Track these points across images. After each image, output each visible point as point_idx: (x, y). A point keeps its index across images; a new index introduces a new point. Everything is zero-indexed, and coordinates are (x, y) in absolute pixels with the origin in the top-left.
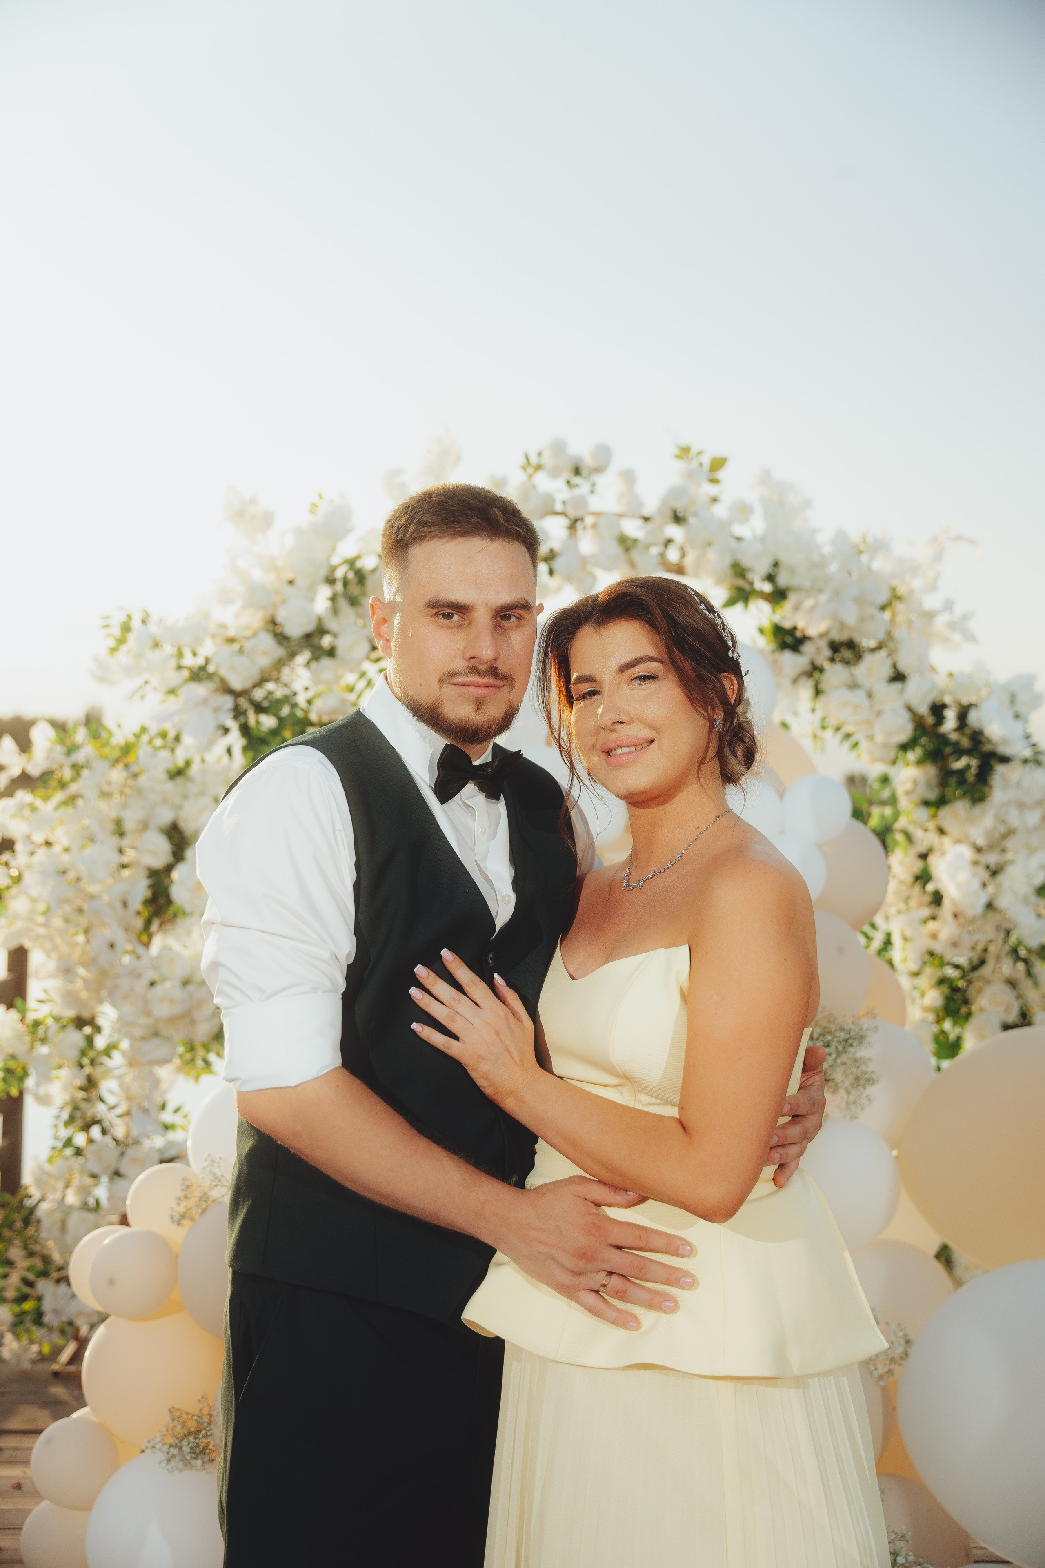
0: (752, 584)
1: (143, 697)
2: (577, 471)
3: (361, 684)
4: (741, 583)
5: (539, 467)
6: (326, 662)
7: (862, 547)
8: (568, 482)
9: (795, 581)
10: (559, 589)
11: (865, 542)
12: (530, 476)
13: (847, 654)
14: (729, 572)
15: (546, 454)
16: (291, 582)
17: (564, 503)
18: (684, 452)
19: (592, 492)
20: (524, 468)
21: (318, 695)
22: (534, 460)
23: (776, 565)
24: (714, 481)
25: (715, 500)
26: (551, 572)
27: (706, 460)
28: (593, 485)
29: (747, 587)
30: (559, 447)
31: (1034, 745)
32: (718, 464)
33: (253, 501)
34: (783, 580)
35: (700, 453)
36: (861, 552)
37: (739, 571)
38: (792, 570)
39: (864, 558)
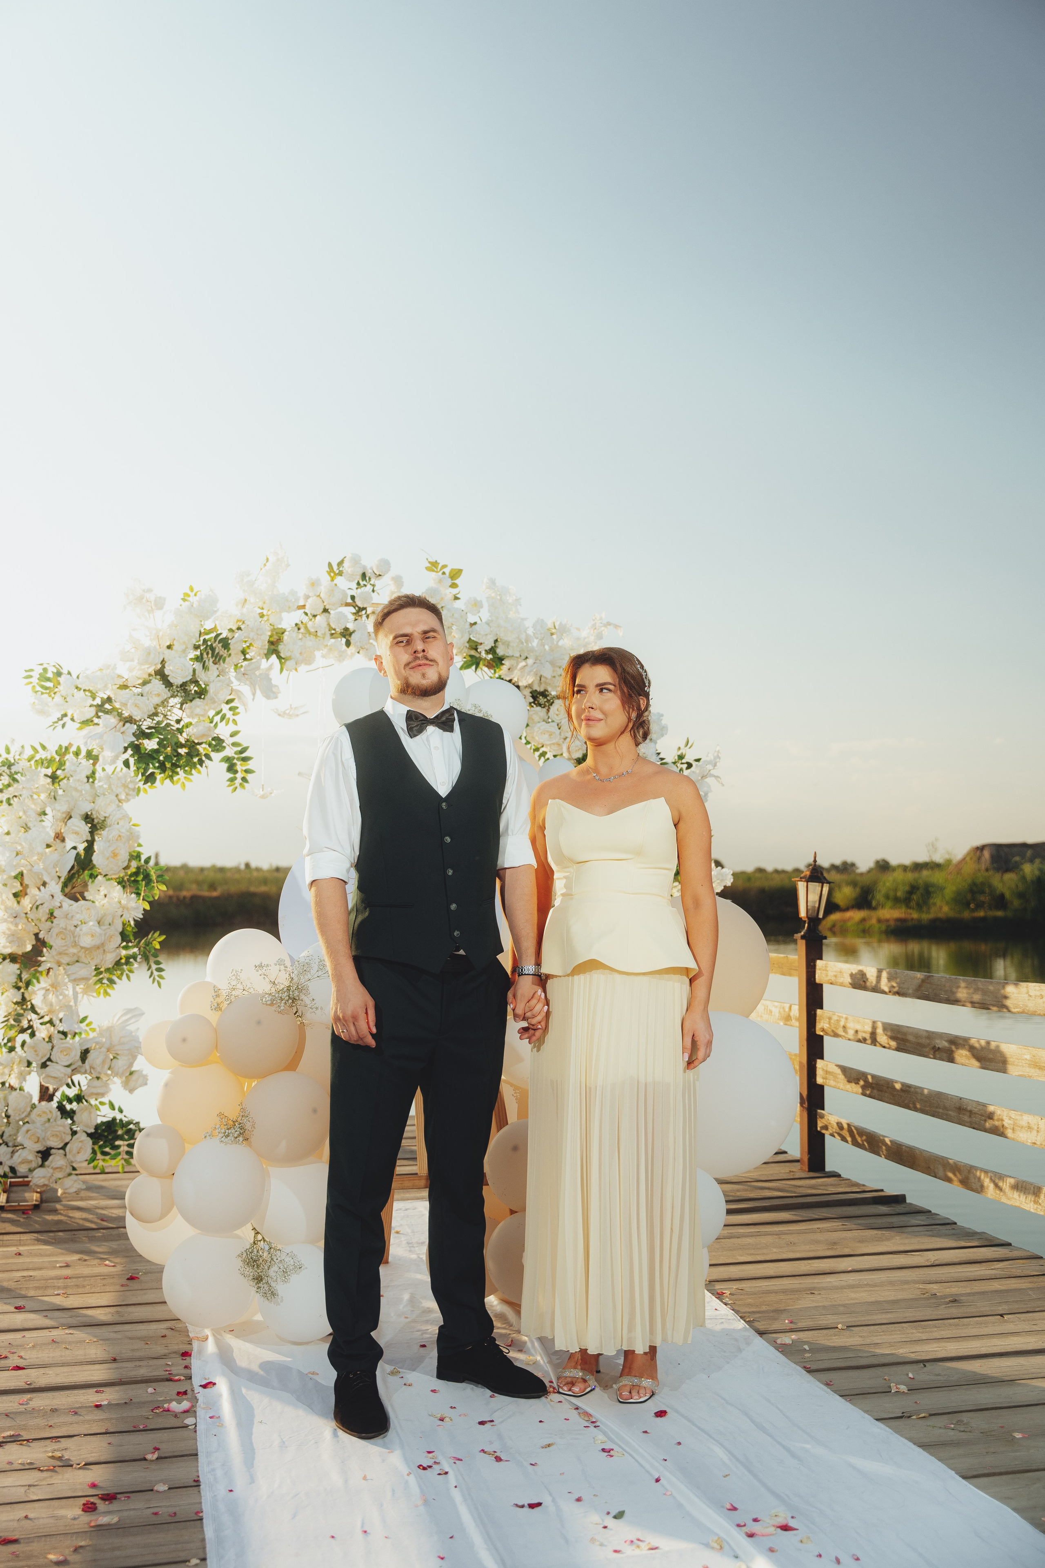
0: (480, 653)
1: (63, 726)
2: (364, 576)
3: (217, 719)
4: (473, 653)
5: (340, 574)
6: (197, 701)
7: (554, 631)
8: (358, 584)
9: (510, 652)
10: (353, 655)
11: (555, 628)
12: (332, 580)
13: (542, 700)
14: (467, 645)
15: (346, 564)
16: (169, 647)
17: (353, 598)
18: (433, 566)
19: (373, 591)
20: (329, 573)
21: (187, 725)
22: (335, 567)
23: (496, 641)
24: (454, 586)
25: (456, 598)
26: (348, 644)
27: (447, 570)
28: (374, 586)
29: (477, 655)
30: (356, 560)
31: (662, 759)
32: (456, 574)
33: (150, 591)
34: (500, 652)
35: (445, 566)
36: (552, 634)
37: (474, 646)
38: (507, 644)
39: (554, 637)
